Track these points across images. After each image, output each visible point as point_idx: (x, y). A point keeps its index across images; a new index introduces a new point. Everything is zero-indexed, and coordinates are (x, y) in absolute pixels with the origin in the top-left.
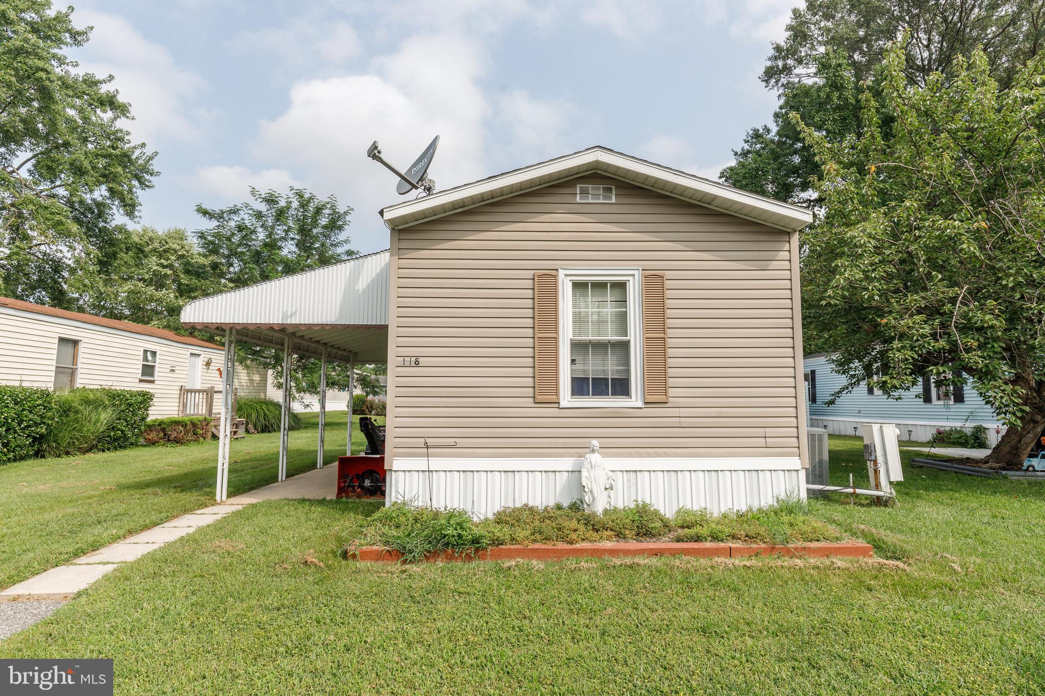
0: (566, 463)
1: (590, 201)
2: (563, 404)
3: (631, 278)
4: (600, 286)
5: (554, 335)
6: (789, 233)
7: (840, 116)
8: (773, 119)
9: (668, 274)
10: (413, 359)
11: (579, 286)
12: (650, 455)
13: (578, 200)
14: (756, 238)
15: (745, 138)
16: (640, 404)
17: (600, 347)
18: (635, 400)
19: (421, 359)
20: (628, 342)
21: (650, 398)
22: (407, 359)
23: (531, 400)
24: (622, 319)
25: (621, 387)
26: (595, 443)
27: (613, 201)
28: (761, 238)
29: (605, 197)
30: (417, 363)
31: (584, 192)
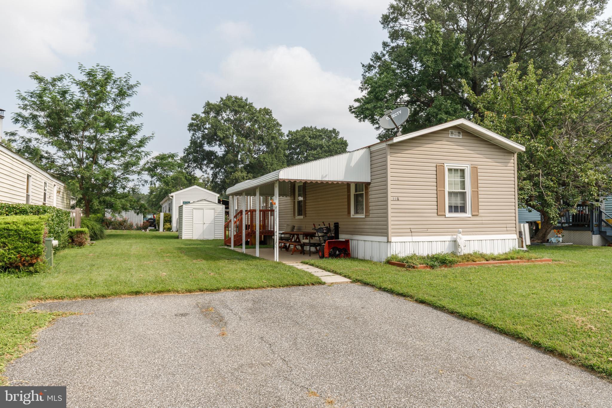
0: (448, 238)
1: (454, 137)
2: (447, 216)
3: (466, 168)
4: (456, 170)
5: (443, 189)
6: (514, 153)
7: (434, 59)
8: (382, 45)
9: (479, 167)
10: (397, 198)
11: (450, 170)
12: (473, 235)
13: (450, 136)
14: (504, 154)
15: (371, 57)
16: (470, 216)
17: (456, 194)
18: (468, 214)
19: (399, 198)
20: (466, 192)
21: (474, 214)
22: (394, 198)
23: (436, 214)
24: (463, 183)
25: (463, 209)
26: (461, 230)
27: (461, 137)
28: (506, 154)
29: (458, 136)
30: (398, 199)
31: (452, 133)
